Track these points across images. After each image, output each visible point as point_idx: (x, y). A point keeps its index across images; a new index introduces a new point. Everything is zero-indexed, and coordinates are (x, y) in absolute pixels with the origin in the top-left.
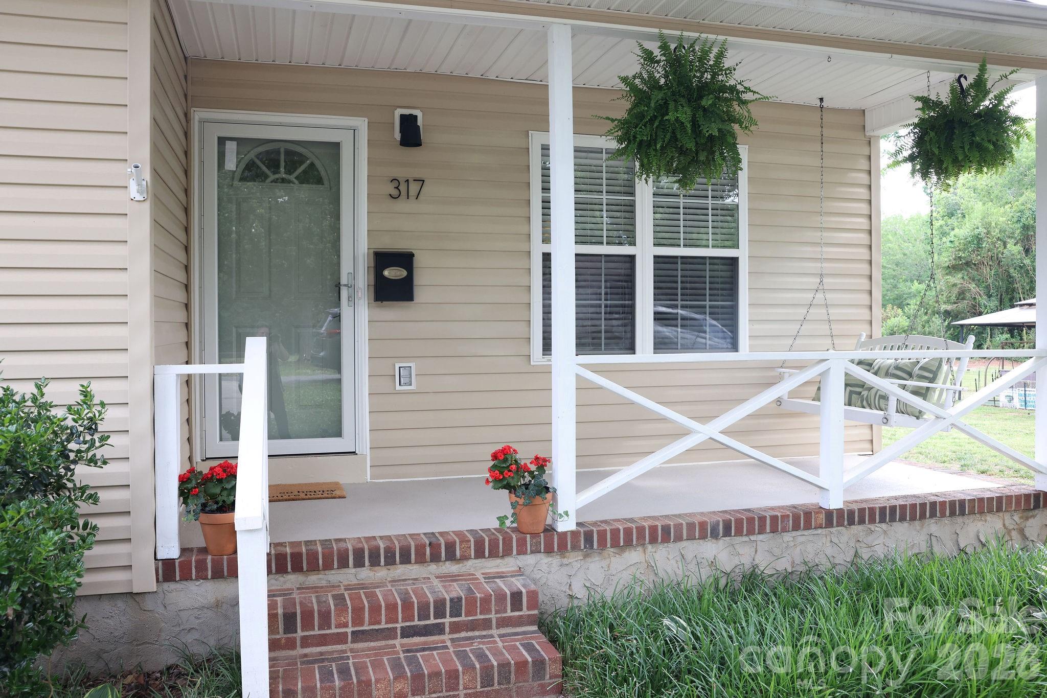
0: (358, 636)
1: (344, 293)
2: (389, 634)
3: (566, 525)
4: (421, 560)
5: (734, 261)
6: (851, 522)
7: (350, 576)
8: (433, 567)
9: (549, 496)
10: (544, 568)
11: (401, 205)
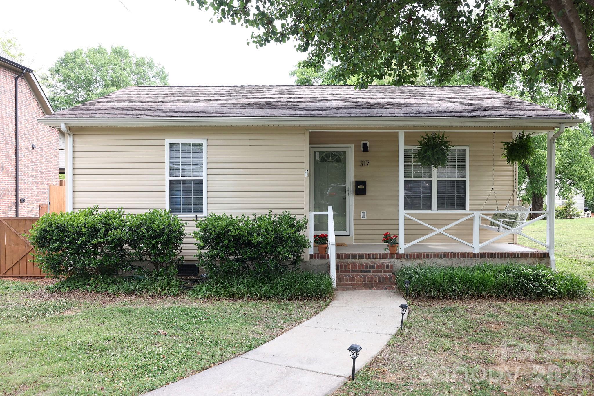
0: (352, 272)
1: (347, 192)
2: (359, 272)
3: (401, 252)
4: (366, 258)
5: (465, 181)
6: (481, 257)
7: (350, 261)
8: (369, 260)
9: (397, 245)
10: (396, 262)
11: (363, 168)
